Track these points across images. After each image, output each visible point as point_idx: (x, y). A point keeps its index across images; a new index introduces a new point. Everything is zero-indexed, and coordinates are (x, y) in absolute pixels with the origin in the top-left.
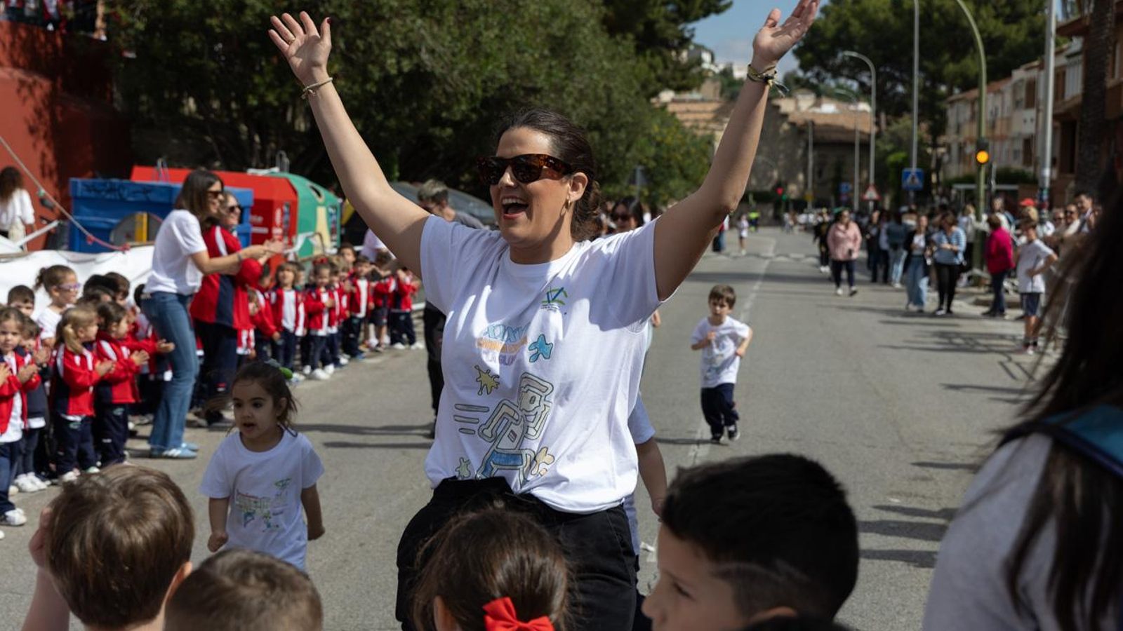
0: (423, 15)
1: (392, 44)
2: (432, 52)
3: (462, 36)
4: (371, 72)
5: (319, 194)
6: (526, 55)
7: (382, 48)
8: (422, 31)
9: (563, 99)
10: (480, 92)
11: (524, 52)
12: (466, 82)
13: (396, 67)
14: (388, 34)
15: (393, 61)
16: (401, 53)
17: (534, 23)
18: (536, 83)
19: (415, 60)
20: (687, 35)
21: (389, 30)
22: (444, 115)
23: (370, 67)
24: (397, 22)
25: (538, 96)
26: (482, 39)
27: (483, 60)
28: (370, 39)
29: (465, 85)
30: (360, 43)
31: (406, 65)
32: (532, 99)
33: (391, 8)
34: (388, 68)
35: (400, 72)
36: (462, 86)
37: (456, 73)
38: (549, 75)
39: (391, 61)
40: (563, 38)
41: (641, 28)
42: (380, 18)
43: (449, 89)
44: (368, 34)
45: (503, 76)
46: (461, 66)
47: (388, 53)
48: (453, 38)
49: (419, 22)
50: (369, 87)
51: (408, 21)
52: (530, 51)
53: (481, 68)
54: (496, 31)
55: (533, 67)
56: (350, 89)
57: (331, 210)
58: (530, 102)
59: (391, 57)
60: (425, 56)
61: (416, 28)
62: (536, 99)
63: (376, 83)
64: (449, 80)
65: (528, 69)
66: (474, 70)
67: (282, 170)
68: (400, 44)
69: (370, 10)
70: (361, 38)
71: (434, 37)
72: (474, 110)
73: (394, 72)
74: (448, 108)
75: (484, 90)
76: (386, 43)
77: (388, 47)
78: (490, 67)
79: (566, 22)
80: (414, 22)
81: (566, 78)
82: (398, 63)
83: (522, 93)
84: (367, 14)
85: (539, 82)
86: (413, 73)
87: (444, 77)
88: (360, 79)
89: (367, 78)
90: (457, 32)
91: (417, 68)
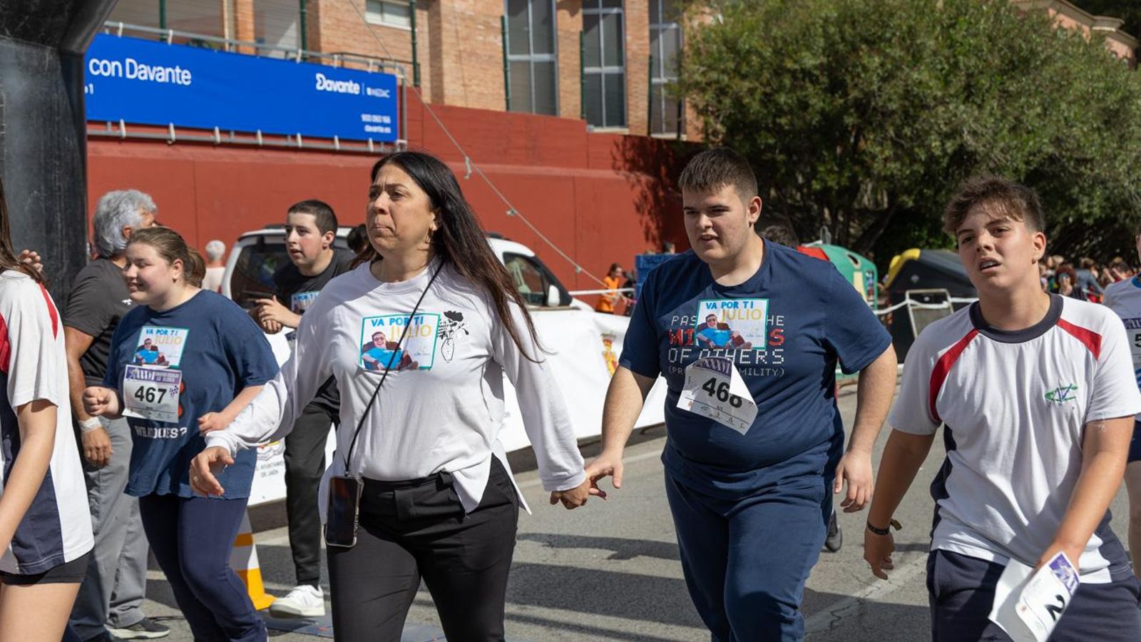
0: (965, 101)
1: (936, 128)
2: (973, 133)
3: (1004, 117)
4: (918, 155)
5: (856, 262)
6: (1074, 129)
7: (927, 133)
8: (965, 116)
9: (1115, 167)
10: (1022, 167)
11: (1072, 127)
12: (1009, 158)
13: (940, 149)
14: (932, 120)
15: (938, 143)
16: (947, 136)
17: (1085, 99)
18: (1087, 154)
19: (958, 141)
21: (933, 117)
23: (916, 150)
24: (941, 109)
25: (1089, 166)
26: (1024, 118)
27: (1025, 136)
28: (917, 126)
29: (1007, 161)
30: (907, 131)
31: (950, 146)
32: (1082, 169)
33: (935, 98)
34: (933, 150)
36: (1004, 161)
37: (996, 151)
38: (1103, 145)
39: (936, 144)
40: (1118, 110)
42: (925, 107)
43: (991, 165)
44: (915, 122)
45: (1051, 150)
46: (1002, 144)
47: (933, 137)
48: (996, 119)
49: (962, 107)
50: (916, 167)
51: (951, 107)
52: (1080, 125)
53: (1022, 144)
54: (1039, 110)
55: (1083, 139)
56: (901, 170)
57: (867, 274)
58: (1081, 172)
59: (935, 141)
60: (967, 137)
61: (959, 114)
62: (1086, 168)
63: (923, 163)
64: (993, 156)
65: (1078, 141)
66: (1016, 146)
67: (825, 242)
68: (945, 129)
69: (917, 101)
70: (908, 125)
71: (976, 120)
73: (938, 153)
75: (1027, 163)
76: (931, 128)
77: (933, 132)
78: (1031, 143)
79: (1120, 94)
80: (957, 108)
81: (1120, 148)
82: (943, 144)
83: (1072, 163)
84: (914, 104)
85: (1090, 153)
86: (955, 152)
87: (987, 155)
88: (908, 161)
89: (914, 160)
90: (998, 113)
91: (961, 148)
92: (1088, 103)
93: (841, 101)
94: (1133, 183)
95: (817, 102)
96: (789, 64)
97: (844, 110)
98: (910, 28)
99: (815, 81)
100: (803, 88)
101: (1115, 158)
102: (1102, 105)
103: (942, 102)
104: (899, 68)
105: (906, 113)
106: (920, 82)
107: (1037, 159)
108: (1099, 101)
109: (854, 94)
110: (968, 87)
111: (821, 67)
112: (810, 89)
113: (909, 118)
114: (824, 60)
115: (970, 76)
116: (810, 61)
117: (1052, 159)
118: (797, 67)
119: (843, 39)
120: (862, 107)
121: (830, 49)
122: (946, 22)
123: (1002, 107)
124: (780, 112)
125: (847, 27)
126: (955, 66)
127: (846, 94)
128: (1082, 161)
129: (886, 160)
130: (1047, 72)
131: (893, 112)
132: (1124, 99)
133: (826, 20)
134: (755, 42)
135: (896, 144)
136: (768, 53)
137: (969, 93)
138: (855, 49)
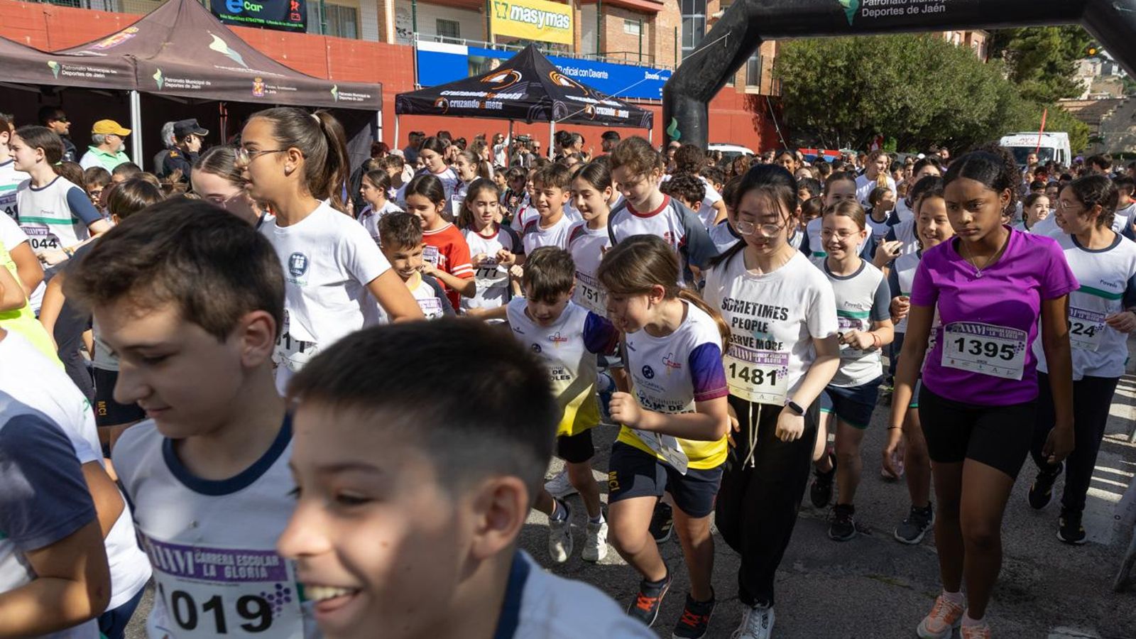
0: (909, 84)
1: (895, 96)
2: (911, 99)
4: (885, 108)
5: (854, 153)
7: (890, 98)
8: (908, 91)
9: (972, 114)
10: (931, 115)
11: (955, 95)
12: (926, 110)
16: (898, 101)
19: (904, 103)
20: (1075, 66)
21: (893, 91)
22: (916, 124)
23: (885, 106)
24: (897, 87)
25: (961, 113)
27: (933, 101)
28: (886, 95)
30: (881, 97)
31: (900, 106)
34: (892, 107)
35: (897, 108)
36: (924, 112)
37: (921, 108)
38: (967, 104)
40: (976, 87)
41: (1044, 65)
42: (890, 87)
43: (918, 114)
44: (885, 93)
45: (945, 106)
46: (923, 104)
47: (893, 100)
48: (922, 93)
49: (907, 87)
50: (884, 114)
51: (902, 87)
52: (958, 94)
53: (932, 104)
54: (941, 88)
55: (959, 101)
58: (957, 116)
60: (909, 102)
61: (905, 90)
62: (959, 114)
63: (887, 112)
65: (957, 102)
66: (930, 105)
68: (899, 97)
70: (882, 95)
71: (913, 94)
72: (929, 121)
74: (916, 121)
75: (934, 113)
78: (936, 104)
82: (897, 104)
83: (953, 112)
84: (886, 85)
85: (962, 107)
86: (903, 108)
87: (916, 109)
88: (880, 110)
89: (884, 110)
90: (922, 90)
91: (906, 107)
92: (963, 83)
93: (853, 83)
94: (980, 121)
95: (842, 83)
96: (830, 64)
97: (854, 85)
98: (886, 49)
99: (841, 72)
100: (835, 76)
101: (973, 109)
102: (970, 84)
103: (898, 84)
104: (880, 68)
105: (882, 89)
106: (889, 76)
107: (939, 111)
108: (968, 82)
109: (859, 80)
110: (910, 77)
111: (845, 67)
112: (839, 76)
113: (883, 90)
114: (846, 63)
115: (912, 72)
116: (840, 63)
117: (945, 110)
118: (833, 66)
119: (855, 52)
120: (862, 85)
121: (849, 58)
122: (902, 45)
123: (923, 87)
124: (824, 86)
125: (857, 47)
126: (905, 67)
127: (854, 79)
128: (957, 111)
129: (871, 111)
130: (947, 70)
131: (876, 89)
132: (980, 82)
133: (848, 44)
134: (814, 53)
135: (875, 103)
136: (820, 58)
137: (911, 80)
138: (860, 58)
